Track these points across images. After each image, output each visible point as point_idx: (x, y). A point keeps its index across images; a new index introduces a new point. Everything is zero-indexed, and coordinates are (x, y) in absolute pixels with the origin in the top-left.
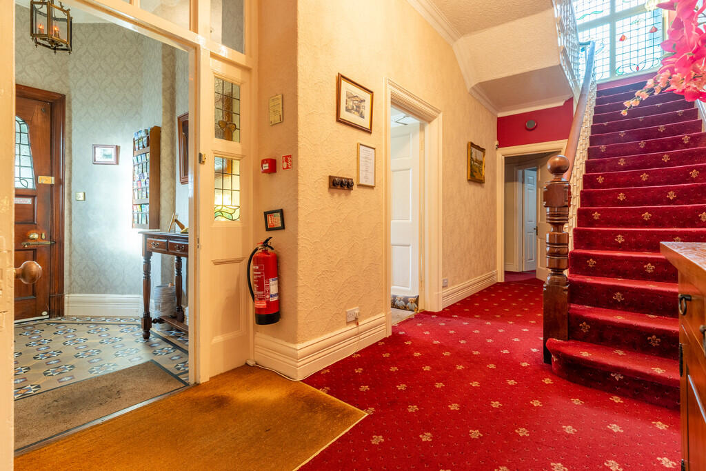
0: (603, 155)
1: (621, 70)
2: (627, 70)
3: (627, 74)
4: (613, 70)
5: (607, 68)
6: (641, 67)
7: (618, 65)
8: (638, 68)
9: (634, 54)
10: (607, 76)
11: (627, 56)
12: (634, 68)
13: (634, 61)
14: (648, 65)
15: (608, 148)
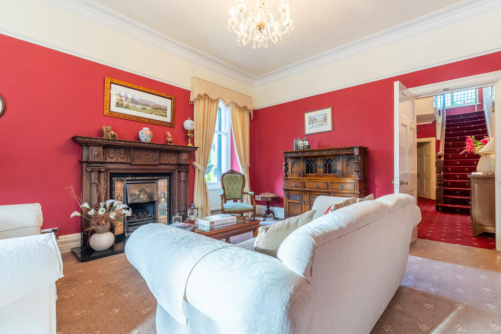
0: (451, 147)
1: (456, 103)
2: (459, 103)
3: (459, 105)
4: (452, 102)
5: (450, 101)
6: (466, 102)
7: (455, 101)
8: (464, 102)
9: (462, 96)
10: (449, 105)
11: (459, 97)
12: (463, 102)
13: (462, 99)
14: (469, 101)
15: (452, 144)
